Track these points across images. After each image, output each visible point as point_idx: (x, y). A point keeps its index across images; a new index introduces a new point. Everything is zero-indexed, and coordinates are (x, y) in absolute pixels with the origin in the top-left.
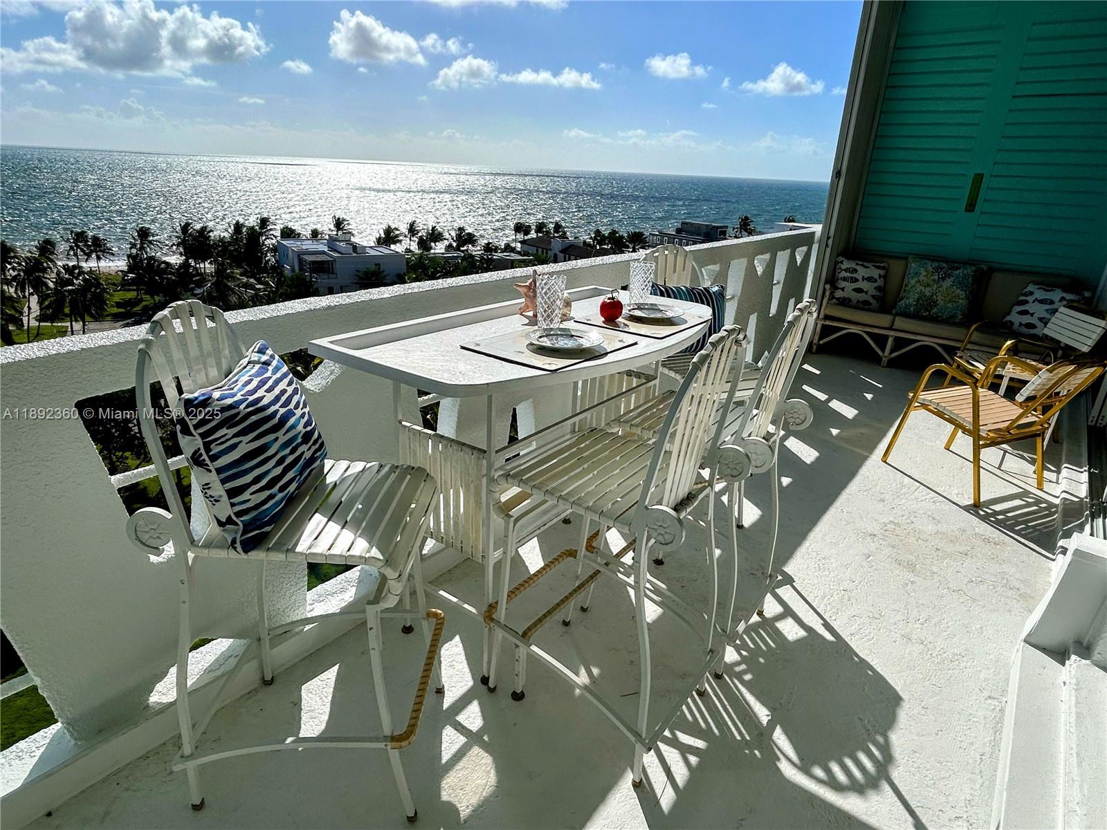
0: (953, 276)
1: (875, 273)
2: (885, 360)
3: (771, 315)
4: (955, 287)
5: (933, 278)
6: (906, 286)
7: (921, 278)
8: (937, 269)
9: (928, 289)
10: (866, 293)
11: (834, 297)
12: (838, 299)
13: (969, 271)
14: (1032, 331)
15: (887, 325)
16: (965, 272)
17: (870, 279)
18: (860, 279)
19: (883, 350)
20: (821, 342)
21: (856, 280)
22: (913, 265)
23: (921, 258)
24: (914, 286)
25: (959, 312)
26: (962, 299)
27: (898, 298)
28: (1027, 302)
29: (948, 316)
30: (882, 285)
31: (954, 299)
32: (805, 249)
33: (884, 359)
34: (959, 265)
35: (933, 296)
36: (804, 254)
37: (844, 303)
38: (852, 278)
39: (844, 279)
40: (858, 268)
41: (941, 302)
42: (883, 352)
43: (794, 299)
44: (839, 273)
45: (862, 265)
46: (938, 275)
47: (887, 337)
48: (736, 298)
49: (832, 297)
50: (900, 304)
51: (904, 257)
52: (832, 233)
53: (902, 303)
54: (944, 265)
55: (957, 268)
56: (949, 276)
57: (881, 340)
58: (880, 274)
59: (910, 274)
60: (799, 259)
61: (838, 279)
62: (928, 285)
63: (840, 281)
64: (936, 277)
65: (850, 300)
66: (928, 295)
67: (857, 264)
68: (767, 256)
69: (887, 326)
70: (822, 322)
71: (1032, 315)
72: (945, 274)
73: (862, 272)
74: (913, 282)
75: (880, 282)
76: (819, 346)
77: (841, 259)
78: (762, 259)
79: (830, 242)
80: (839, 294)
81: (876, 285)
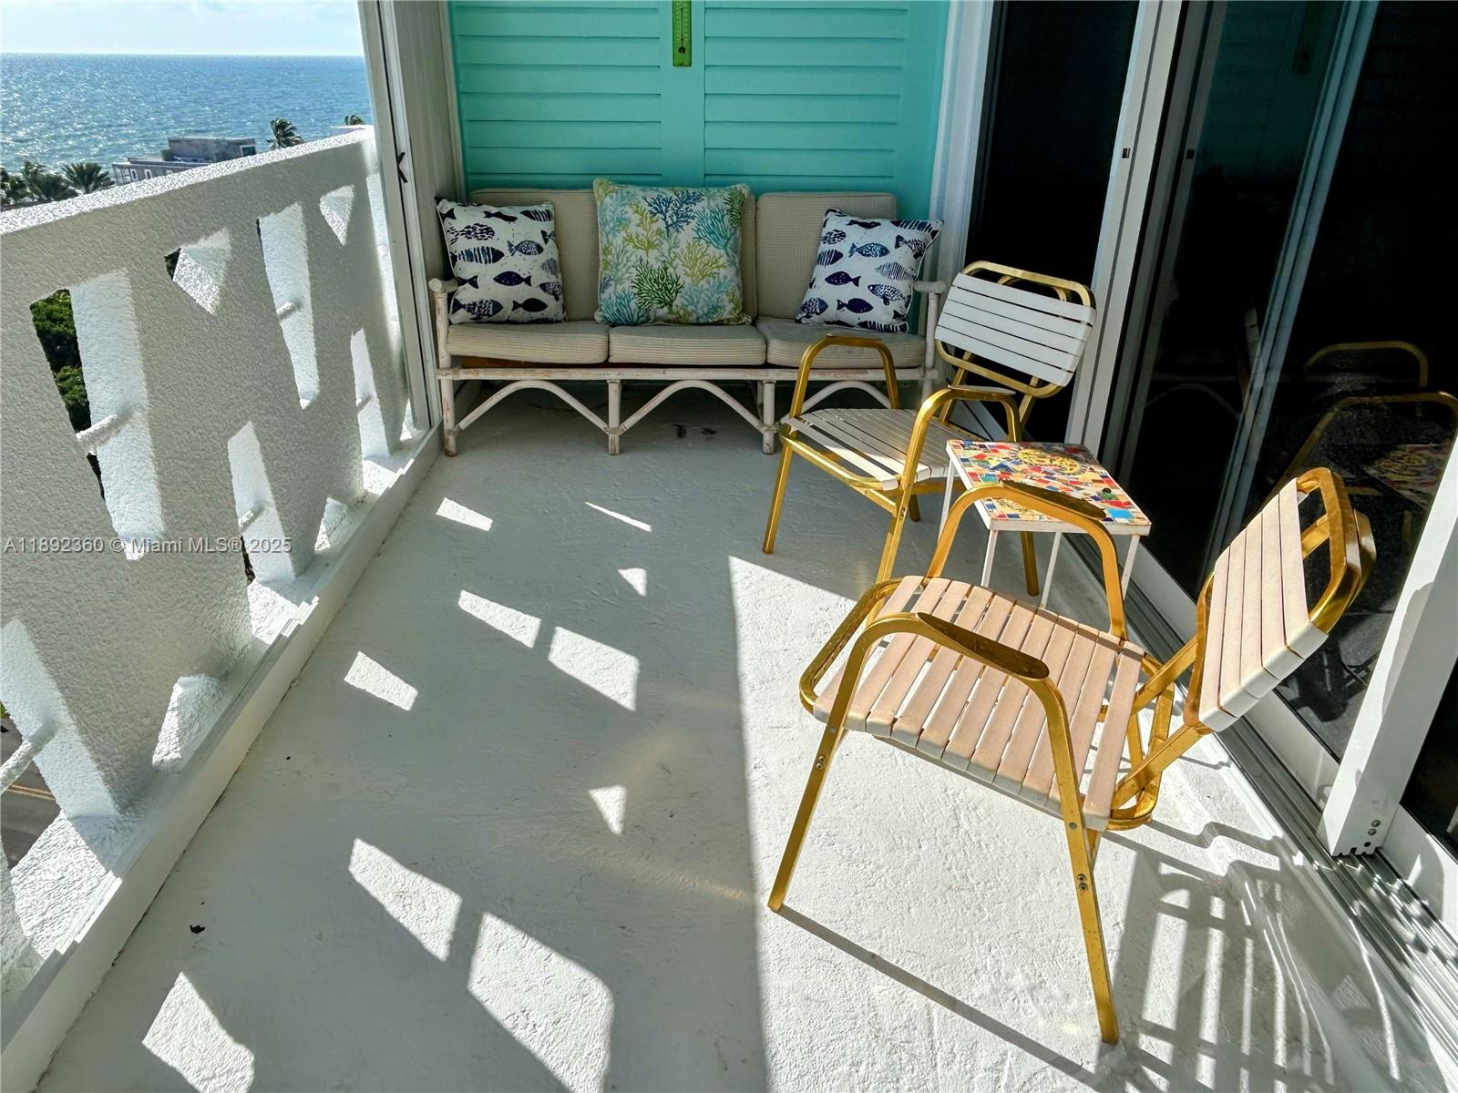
0: (693, 218)
1: (530, 230)
2: (614, 438)
3: (304, 403)
4: (702, 241)
5: (655, 226)
6: (606, 251)
7: (632, 229)
8: (659, 207)
9: (654, 253)
10: (528, 281)
11: (458, 306)
12: (470, 308)
13: (720, 201)
14: (864, 317)
15: (598, 357)
16: (713, 204)
17: (523, 248)
18: (504, 248)
19: (605, 418)
20: (464, 424)
21: (497, 256)
22: (608, 200)
23: (619, 183)
24: (624, 251)
25: (724, 296)
26: (723, 266)
27: (597, 285)
28: (838, 256)
29: (706, 310)
30: (556, 258)
31: (708, 270)
32: (346, 192)
33: (611, 436)
34: (697, 191)
35: (666, 269)
36: (348, 207)
37: (485, 316)
38: (486, 251)
39: (470, 256)
40: (493, 223)
41: (686, 281)
42: (606, 420)
43: (361, 332)
44: (453, 241)
45: (498, 215)
46: (664, 219)
47: (602, 387)
48: (137, 414)
49: (455, 306)
50: (605, 296)
51: (581, 184)
52: (404, 145)
53: (608, 295)
54: (669, 194)
55: (698, 199)
56: (686, 218)
57: (594, 395)
58: (544, 233)
59: (605, 224)
60: (338, 225)
61: (454, 258)
62: (651, 245)
63: (460, 263)
64: (662, 225)
65: (497, 307)
66: (655, 267)
67: (488, 215)
68: (219, 241)
69: (600, 359)
70: (450, 377)
71: (856, 281)
72: (677, 214)
73: (504, 235)
74: (618, 240)
75: (550, 250)
76: (461, 435)
77: (446, 206)
78: (205, 251)
79: (407, 166)
80: (466, 295)
81: (543, 258)
